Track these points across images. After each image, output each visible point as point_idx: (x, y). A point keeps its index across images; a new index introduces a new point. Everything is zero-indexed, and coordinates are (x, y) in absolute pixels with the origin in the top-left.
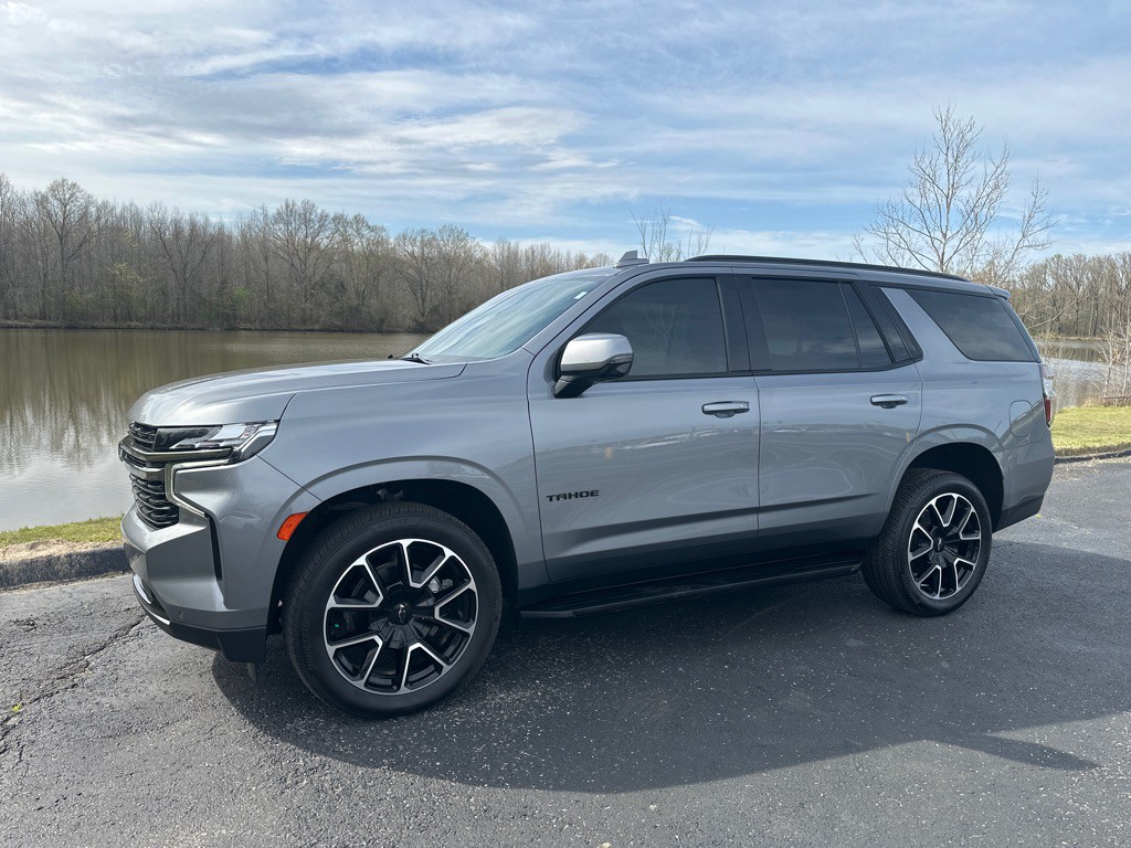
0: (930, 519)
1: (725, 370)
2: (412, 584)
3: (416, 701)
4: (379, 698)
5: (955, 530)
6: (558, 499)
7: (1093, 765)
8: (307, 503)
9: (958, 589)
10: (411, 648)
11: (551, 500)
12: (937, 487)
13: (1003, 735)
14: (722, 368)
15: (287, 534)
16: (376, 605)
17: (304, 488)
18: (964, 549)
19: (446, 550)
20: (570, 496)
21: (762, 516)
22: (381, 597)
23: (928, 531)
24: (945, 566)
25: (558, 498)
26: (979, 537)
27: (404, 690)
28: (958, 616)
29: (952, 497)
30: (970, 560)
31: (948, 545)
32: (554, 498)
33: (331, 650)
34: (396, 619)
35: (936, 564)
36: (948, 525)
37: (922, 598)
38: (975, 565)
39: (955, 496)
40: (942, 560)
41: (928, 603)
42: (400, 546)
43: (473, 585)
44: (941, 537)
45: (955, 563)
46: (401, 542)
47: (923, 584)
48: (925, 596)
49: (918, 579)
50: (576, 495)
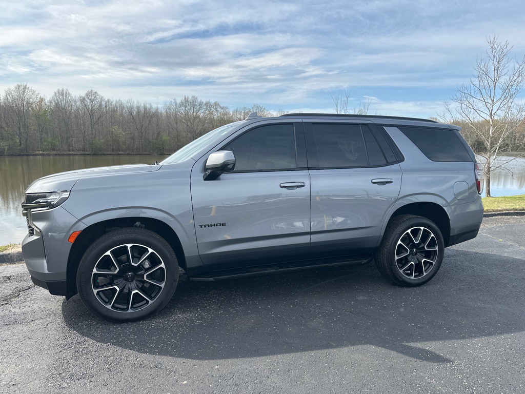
0: (407, 239)
1: (295, 167)
2: (133, 264)
3: (136, 316)
4: (119, 314)
5: (422, 245)
6: (205, 227)
7: (450, 361)
8: (82, 226)
9: (425, 274)
10: (133, 292)
11: (201, 227)
12: (411, 224)
13: (412, 344)
14: (293, 166)
15: (72, 240)
16: (116, 272)
17: (79, 220)
18: (428, 255)
19: (149, 249)
20: (211, 226)
21: (312, 236)
22: (118, 269)
23: (407, 246)
24: (417, 262)
26: (437, 249)
27: (130, 311)
28: (424, 287)
29: (420, 229)
30: (432, 260)
31: (420, 252)
32: (203, 227)
33: (95, 291)
34: (127, 279)
35: (411, 261)
36: (418, 242)
37: (404, 278)
38: (434, 263)
39: (422, 228)
40: (416, 260)
41: (407, 280)
42: (126, 247)
43: (163, 265)
44: (416, 248)
45: (422, 261)
46: (127, 245)
47: (404, 271)
48: (406, 277)
49: (401, 268)
50: (214, 225)
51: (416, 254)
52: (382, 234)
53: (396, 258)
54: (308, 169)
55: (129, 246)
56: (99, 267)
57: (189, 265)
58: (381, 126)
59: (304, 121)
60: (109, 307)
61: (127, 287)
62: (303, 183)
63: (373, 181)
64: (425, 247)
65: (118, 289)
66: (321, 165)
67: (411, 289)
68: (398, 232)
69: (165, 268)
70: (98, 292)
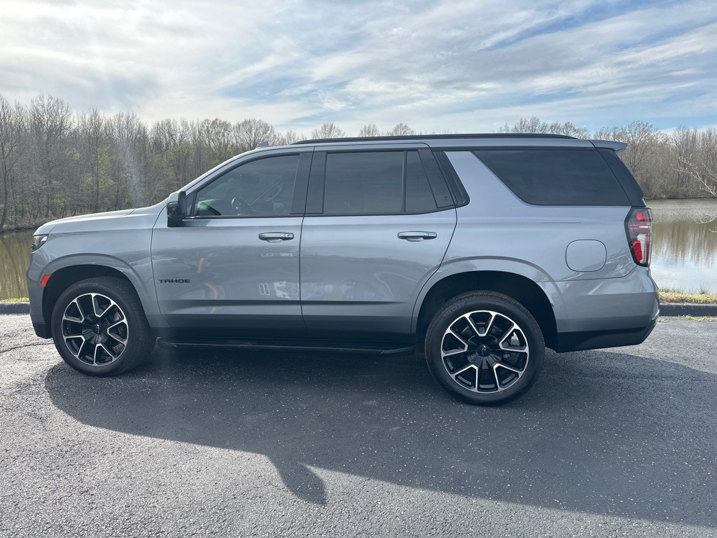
2: (96, 315)
4: (85, 365)
5: (496, 341)
9: (500, 389)
10: (97, 346)
12: (468, 304)
14: (286, 211)
15: (44, 283)
16: (82, 321)
17: (49, 264)
19: (111, 301)
20: (173, 281)
22: (84, 319)
24: (483, 367)
25: (165, 281)
26: (526, 351)
29: (489, 314)
30: (516, 368)
32: (163, 282)
34: (95, 330)
35: (472, 363)
36: (484, 335)
37: (456, 388)
39: (493, 314)
40: (485, 363)
41: (463, 393)
42: (90, 296)
43: (125, 321)
44: (485, 345)
45: (495, 367)
46: (91, 294)
47: (460, 377)
48: (461, 387)
49: (452, 372)
50: (176, 281)
53: (443, 354)
54: (304, 215)
55: (93, 295)
56: (69, 314)
57: (152, 325)
58: (442, 150)
59: (317, 149)
60: (77, 356)
61: (94, 339)
62: (292, 234)
63: (401, 235)
64: (500, 344)
65: (84, 340)
67: (467, 408)
68: (445, 315)
69: (127, 323)
70: (68, 340)
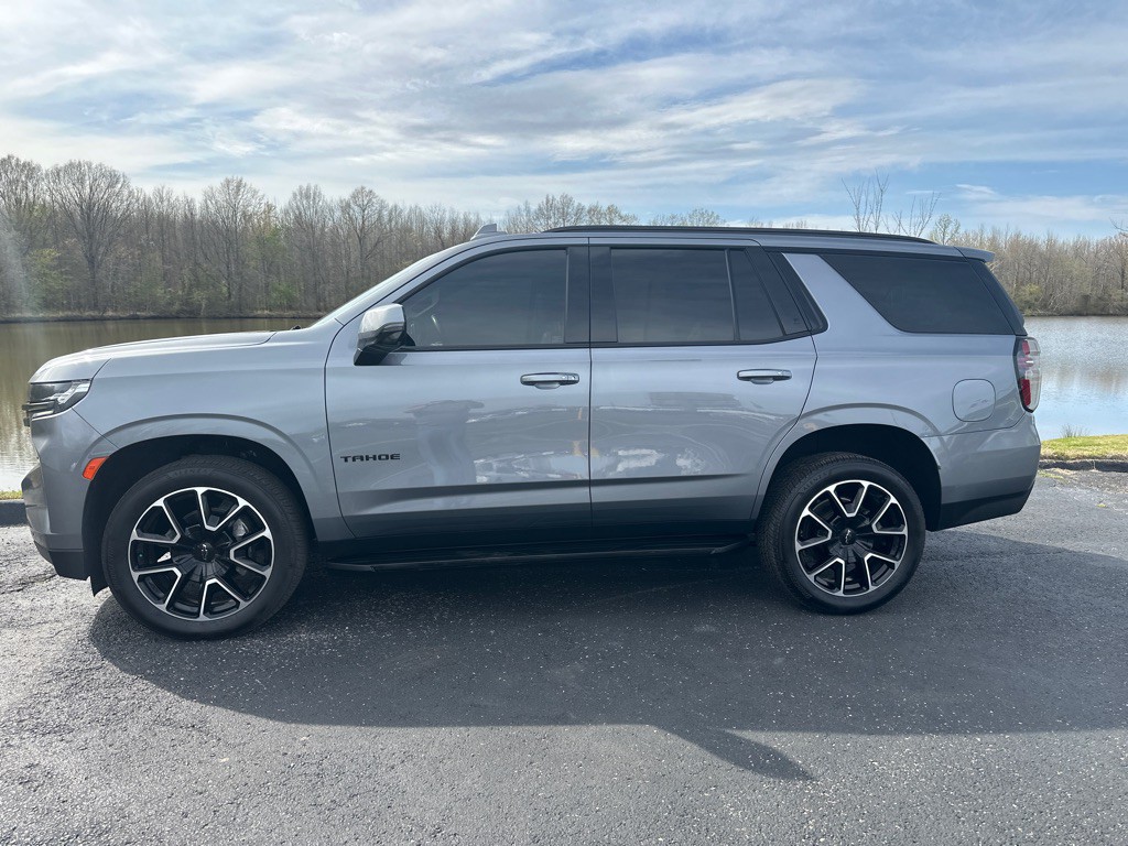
0: (826, 507)
1: (562, 342)
2: (207, 527)
4: (179, 621)
5: (867, 522)
8: (109, 449)
9: (872, 588)
10: (208, 583)
11: (346, 460)
12: (834, 472)
14: (558, 340)
15: (90, 476)
16: (174, 542)
17: (104, 436)
18: (885, 545)
19: (239, 499)
20: (367, 458)
21: (595, 490)
22: (179, 536)
23: (827, 522)
24: (852, 560)
25: (354, 459)
26: (905, 532)
27: (202, 618)
28: (870, 618)
29: (860, 486)
30: (894, 558)
31: (860, 538)
32: (350, 460)
33: (135, 575)
34: (199, 557)
35: (837, 556)
36: (854, 515)
37: (816, 593)
38: (897, 564)
39: (866, 484)
40: (851, 554)
41: (825, 599)
42: (195, 493)
43: (267, 533)
44: (851, 528)
45: (866, 559)
46: (196, 489)
47: (818, 578)
48: (821, 590)
49: (810, 570)
50: (374, 458)
51: (852, 541)
52: (763, 492)
53: (798, 547)
54: (590, 345)
55: (200, 490)
56: (142, 529)
57: (321, 536)
58: (777, 252)
59: (593, 241)
60: (163, 607)
61: (198, 572)
62: (574, 375)
63: (742, 374)
64: (874, 526)
65: (179, 575)
66: (623, 337)
67: (833, 620)
68: (802, 490)
69: (271, 538)
70: (141, 578)
